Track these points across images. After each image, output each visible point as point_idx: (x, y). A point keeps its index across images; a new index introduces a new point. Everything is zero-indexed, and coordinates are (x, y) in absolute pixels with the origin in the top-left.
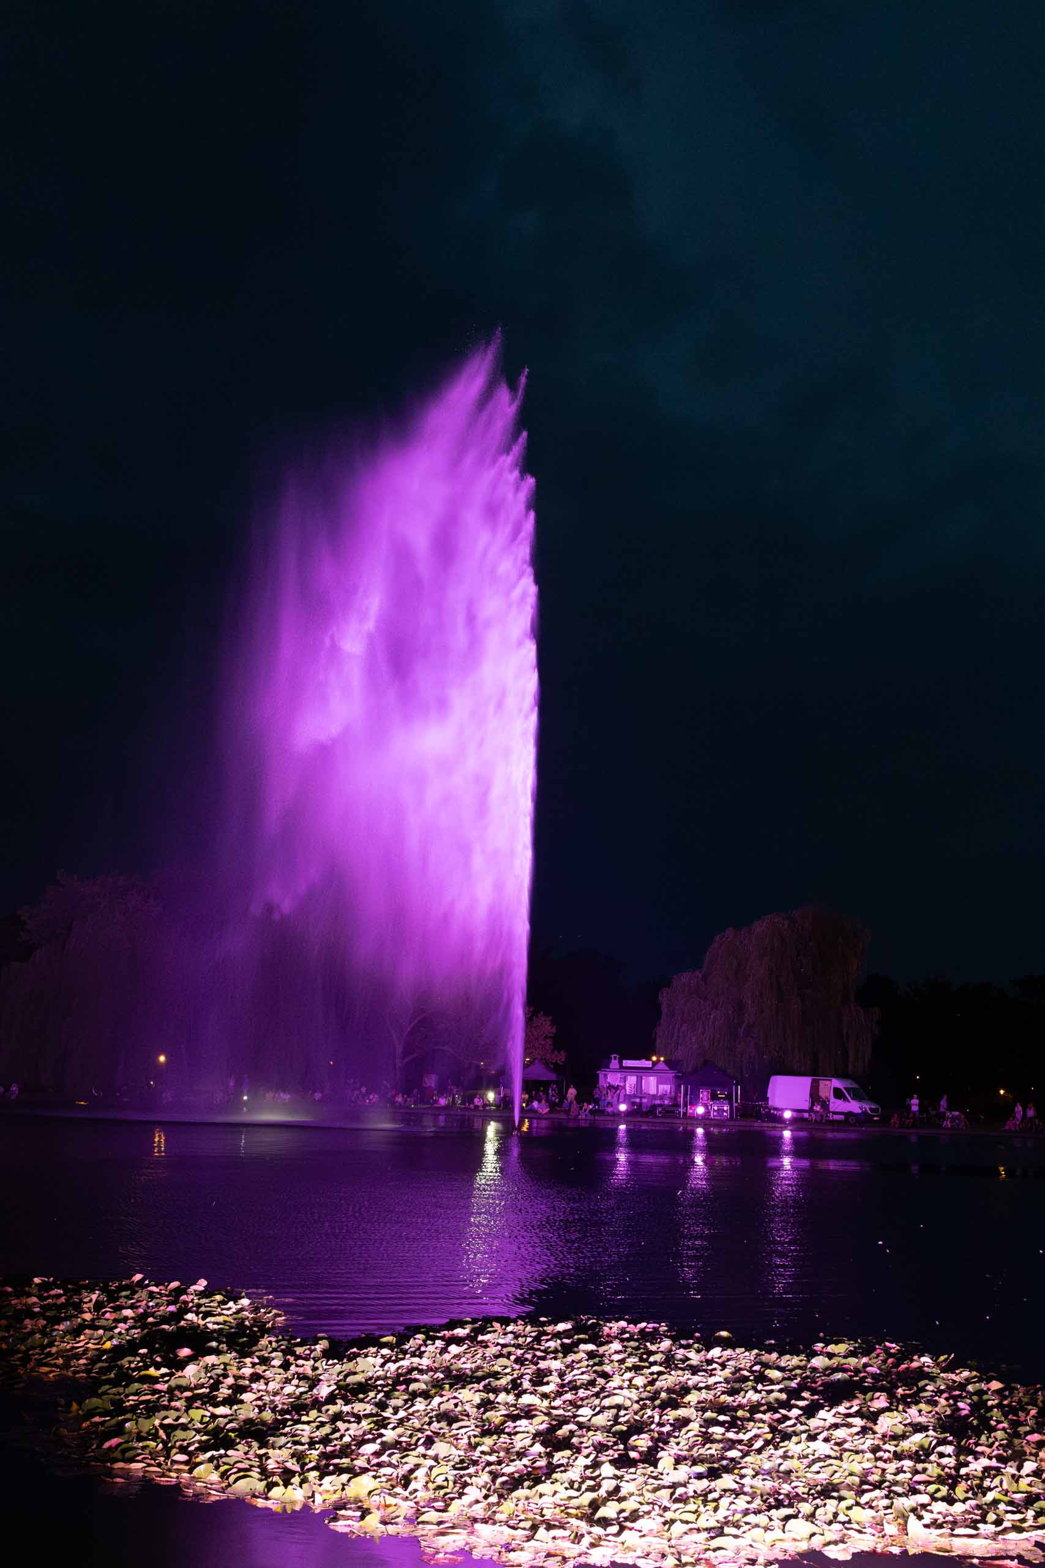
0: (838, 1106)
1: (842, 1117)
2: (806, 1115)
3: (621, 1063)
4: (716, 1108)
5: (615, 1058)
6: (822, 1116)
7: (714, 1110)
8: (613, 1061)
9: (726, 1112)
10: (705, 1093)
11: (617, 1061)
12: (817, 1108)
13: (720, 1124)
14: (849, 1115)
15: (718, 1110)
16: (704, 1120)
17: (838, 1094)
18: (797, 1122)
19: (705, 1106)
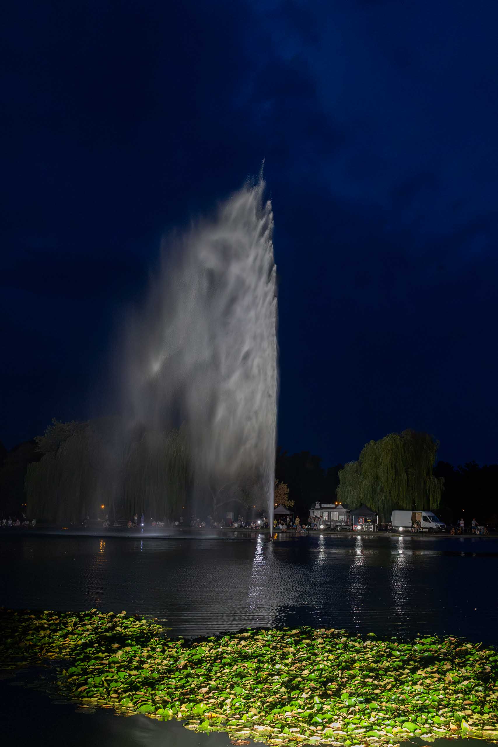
0: (424, 524)
1: (427, 530)
2: (410, 529)
3: (320, 506)
4: (366, 526)
5: (318, 503)
6: (417, 530)
7: (366, 528)
8: (317, 504)
9: (371, 528)
10: (361, 520)
11: (319, 505)
12: (415, 526)
13: (368, 534)
14: (430, 529)
15: (368, 527)
16: (361, 533)
17: (425, 519)
18: (406, 533)
19: (361, 526)
